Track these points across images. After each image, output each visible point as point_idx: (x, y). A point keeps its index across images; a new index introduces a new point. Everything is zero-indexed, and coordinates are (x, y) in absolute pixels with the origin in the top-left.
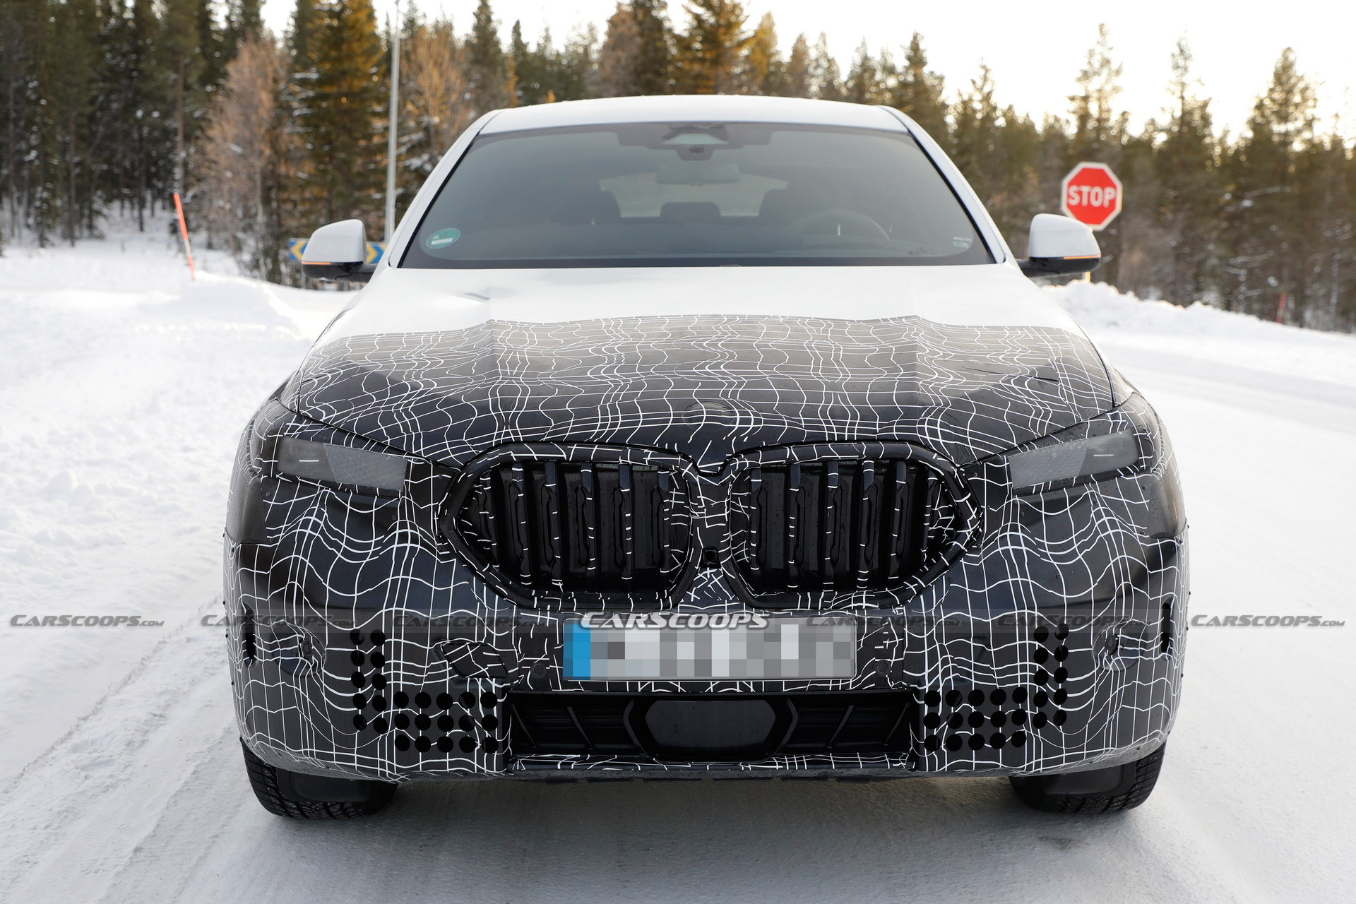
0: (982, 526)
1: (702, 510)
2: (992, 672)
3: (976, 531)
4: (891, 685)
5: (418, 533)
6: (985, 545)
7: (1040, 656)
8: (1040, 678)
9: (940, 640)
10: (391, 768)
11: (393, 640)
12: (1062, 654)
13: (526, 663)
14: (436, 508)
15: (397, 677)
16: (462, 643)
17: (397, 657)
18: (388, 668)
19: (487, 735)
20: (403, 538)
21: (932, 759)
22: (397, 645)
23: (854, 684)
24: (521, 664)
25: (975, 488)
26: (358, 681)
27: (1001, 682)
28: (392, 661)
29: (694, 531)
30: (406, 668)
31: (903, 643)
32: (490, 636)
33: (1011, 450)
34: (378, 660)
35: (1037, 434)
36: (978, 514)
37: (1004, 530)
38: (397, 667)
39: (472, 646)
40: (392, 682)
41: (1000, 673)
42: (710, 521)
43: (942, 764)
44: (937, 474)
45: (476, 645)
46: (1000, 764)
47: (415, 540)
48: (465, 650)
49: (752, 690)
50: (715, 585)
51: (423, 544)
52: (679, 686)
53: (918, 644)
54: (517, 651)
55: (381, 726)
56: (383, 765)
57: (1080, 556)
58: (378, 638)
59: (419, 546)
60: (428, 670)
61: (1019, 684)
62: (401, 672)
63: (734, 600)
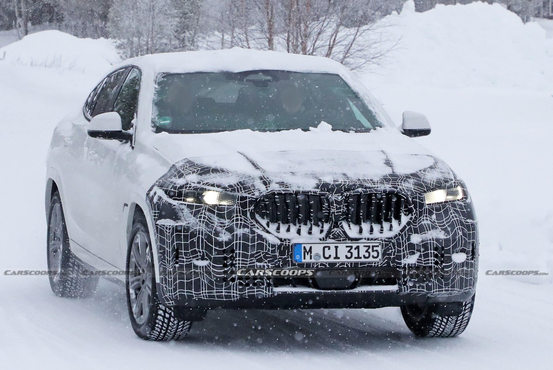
0: (417, 215)
1: (335, 209)
2: (422, 260)
3: (415, 216)
4: (391, 265)
5: (243, 218)
6: (418, 221)
7: (436, 256)
8: (436, 263)
9: (406, 250)
10: (236, 293)
11: (238, 252)
12: (442, 256)
13: (280, 258)
14: (249, 210)
15: (239, 264)
16: (260, 252)
17: (239, 257)
18: (236, 261)
19: (268, 282)
20: (237, 220)
21: (404, 288)
22: (239, 253)
23: (380, 264)
24: (279, 258)
25: (414, 203)
26: (225, 266)
27: (425, 264)
28: (238, 258)
29: (332, 216)
30: (242, 260)
31: (395, 251)
32: (269, 249)
33: (425, 192)
34: (232, 258)
35: (432, 187)
36: (416, 211)
37: (423, 217)
38: (239, 260)
39: (263, 253)
40: (237, 265)
41: (424, 261)
42: (337, 212)
43: (408, 290)
44: (404, 198)
45: (264, 253)
46: (425, 290)
47: (241, 220)
48: (260, 255)
49: (350, 266)
50: (337, 233)
51: (244, 221)
52: (327, 265)
53: (399, 251)
54: (277, 254)
55: (233, 280)
56: (233, 293)
57: (447, 226)
58: (233, 251)
59: (243, 223)
60: (250, 261)
61: (430, 265)
62: (241, 262)
63: (344, 237)
